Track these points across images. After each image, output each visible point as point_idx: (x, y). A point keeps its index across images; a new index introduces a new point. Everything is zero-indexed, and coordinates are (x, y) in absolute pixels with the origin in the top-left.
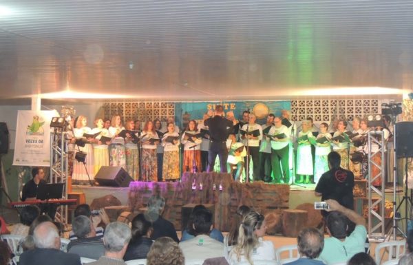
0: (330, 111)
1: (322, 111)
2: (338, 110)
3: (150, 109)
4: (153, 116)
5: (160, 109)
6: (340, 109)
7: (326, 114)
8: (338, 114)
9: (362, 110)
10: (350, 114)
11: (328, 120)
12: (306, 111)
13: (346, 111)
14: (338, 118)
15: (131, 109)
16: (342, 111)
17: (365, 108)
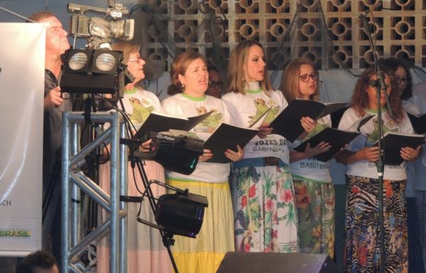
3: (341, 15)
4: (357, 43)
5: (387, 15)
15: (263, 16)
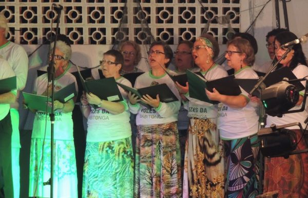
0: (108, 15)
1: (85, 15)
2: (130, 15)
6: (136, 10)
7: (97, 26)
8: (131, 26)
9: (198, 15)
10: (165, 26)
11: (103, 42)
12: (40, 14)
13: (153, 15)
14: (132, 36)
16: (142, 16)
17: (204, 10)
